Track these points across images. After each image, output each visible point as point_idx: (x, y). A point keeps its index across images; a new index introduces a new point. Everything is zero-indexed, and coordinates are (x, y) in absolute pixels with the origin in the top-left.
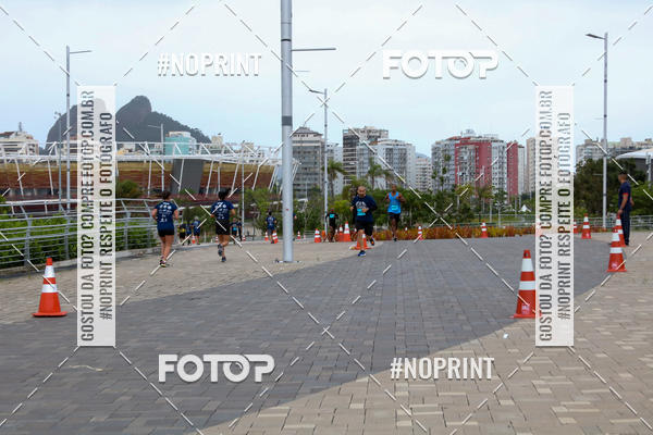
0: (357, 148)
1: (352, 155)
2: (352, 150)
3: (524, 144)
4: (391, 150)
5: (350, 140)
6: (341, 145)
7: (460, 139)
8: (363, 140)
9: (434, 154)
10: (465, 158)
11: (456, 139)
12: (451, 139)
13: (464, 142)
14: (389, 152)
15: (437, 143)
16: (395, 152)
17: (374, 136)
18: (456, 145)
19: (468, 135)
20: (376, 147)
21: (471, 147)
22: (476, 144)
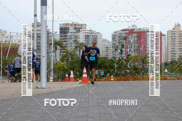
0: (68, 34)
1: (65, 39)
2: (65, 36)
3: (166, 34)
4: (88, 36)
5: (64, 30)
6: (58, 33)
7: (128, 30)
8: (71, 30)
9: (113, 38)
10: (131, 41)
11: (126, 30)
12: (123, 30)
13: (131, 32)
14: (87, 37)
15: (115, 32)
16: (90, 37)
17: (78, 28)
18: (126, 33)
19: (133, 28)
20: (79, 34)
21: (135, 35)
22: (138, 33)
